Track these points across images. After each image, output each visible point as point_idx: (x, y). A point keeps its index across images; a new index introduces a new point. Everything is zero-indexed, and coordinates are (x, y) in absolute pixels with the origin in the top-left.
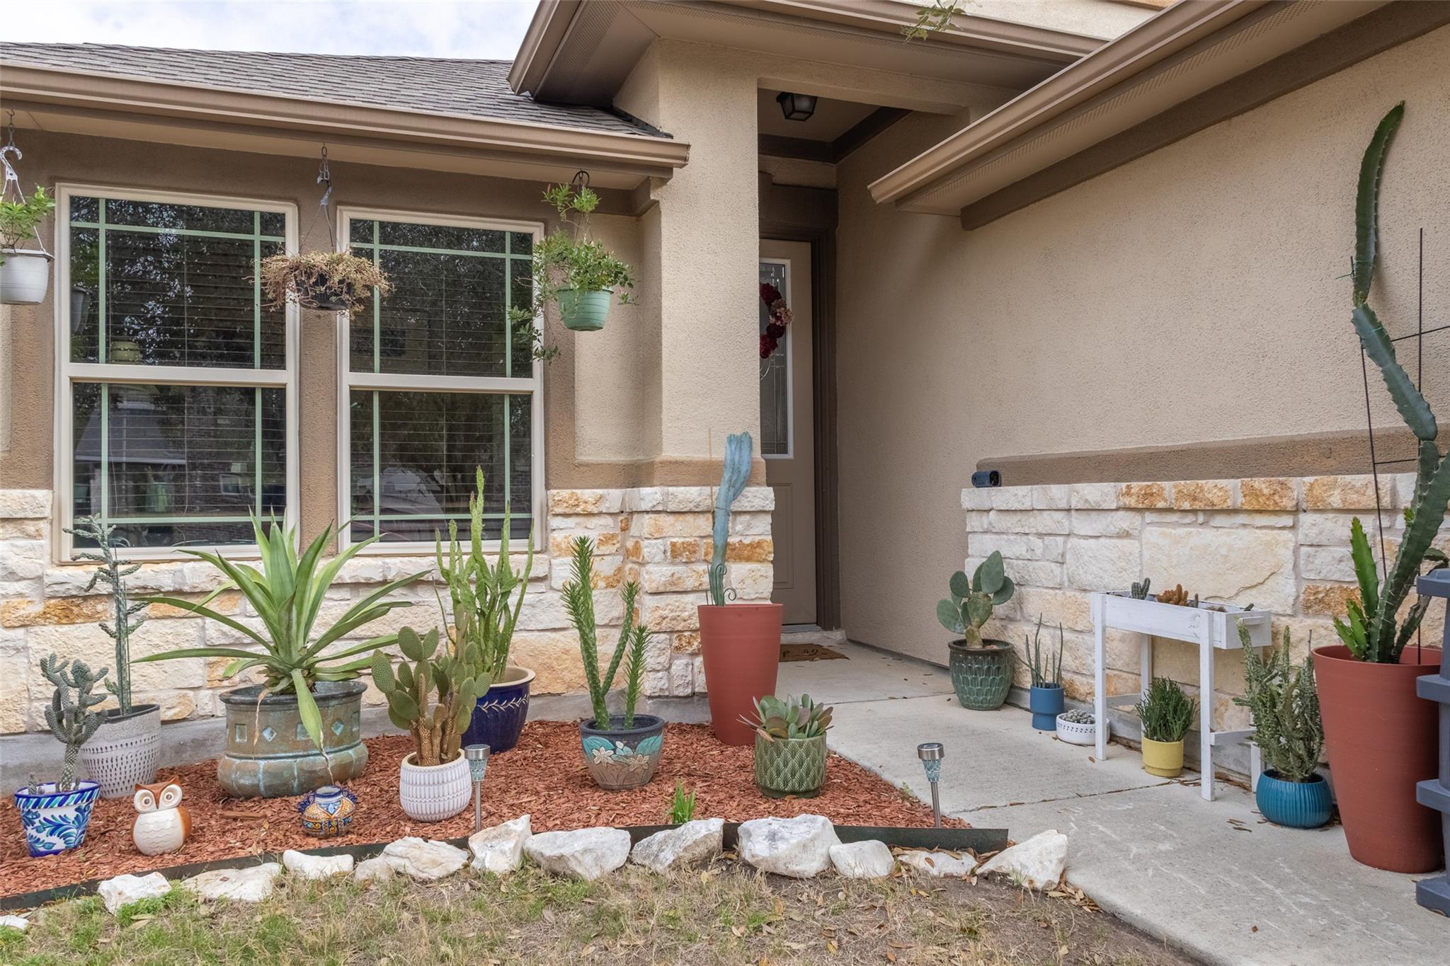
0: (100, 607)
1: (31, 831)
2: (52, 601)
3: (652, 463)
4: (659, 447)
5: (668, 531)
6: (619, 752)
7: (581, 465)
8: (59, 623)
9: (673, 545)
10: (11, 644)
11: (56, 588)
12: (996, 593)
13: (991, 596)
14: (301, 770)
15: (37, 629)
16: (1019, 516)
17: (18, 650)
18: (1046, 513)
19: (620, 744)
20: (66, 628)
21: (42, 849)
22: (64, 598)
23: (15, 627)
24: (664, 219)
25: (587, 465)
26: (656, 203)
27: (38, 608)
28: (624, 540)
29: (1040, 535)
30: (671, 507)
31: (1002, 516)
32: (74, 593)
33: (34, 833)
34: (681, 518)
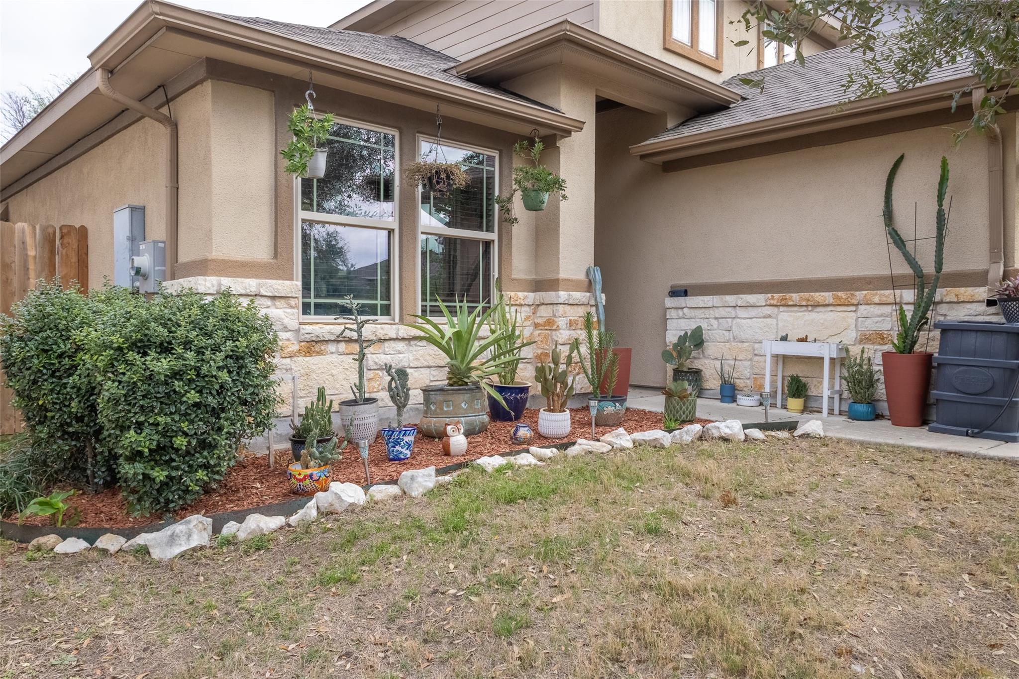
0: (323, 348)
2: (303, 343)
3: (558, 280)
4: (558, 273)
5: (568, 314)
6: (617, 408)
7: (513, 280)
8: (305, 356)
9: (570, 320)
10: (284, 367)
11: (307, 336)
12: (695, 346)
13: (692, 347)
14: (479, 422)
15: (295, 359)
16: (703, 310)
17: (287, 370)
18: (720, 309)
19: (617, 404)
20: (308, 359)
22: (307, 342)
23: (286, 357)
24: (561, 156)
25: (516, 280)
26: (559, 147)
27: (296, 347)
28: (534, 319)
29: (716, 318)
30: (571, 302)
31: (692, 310)
32: (314, 339)
34: (572, 307)
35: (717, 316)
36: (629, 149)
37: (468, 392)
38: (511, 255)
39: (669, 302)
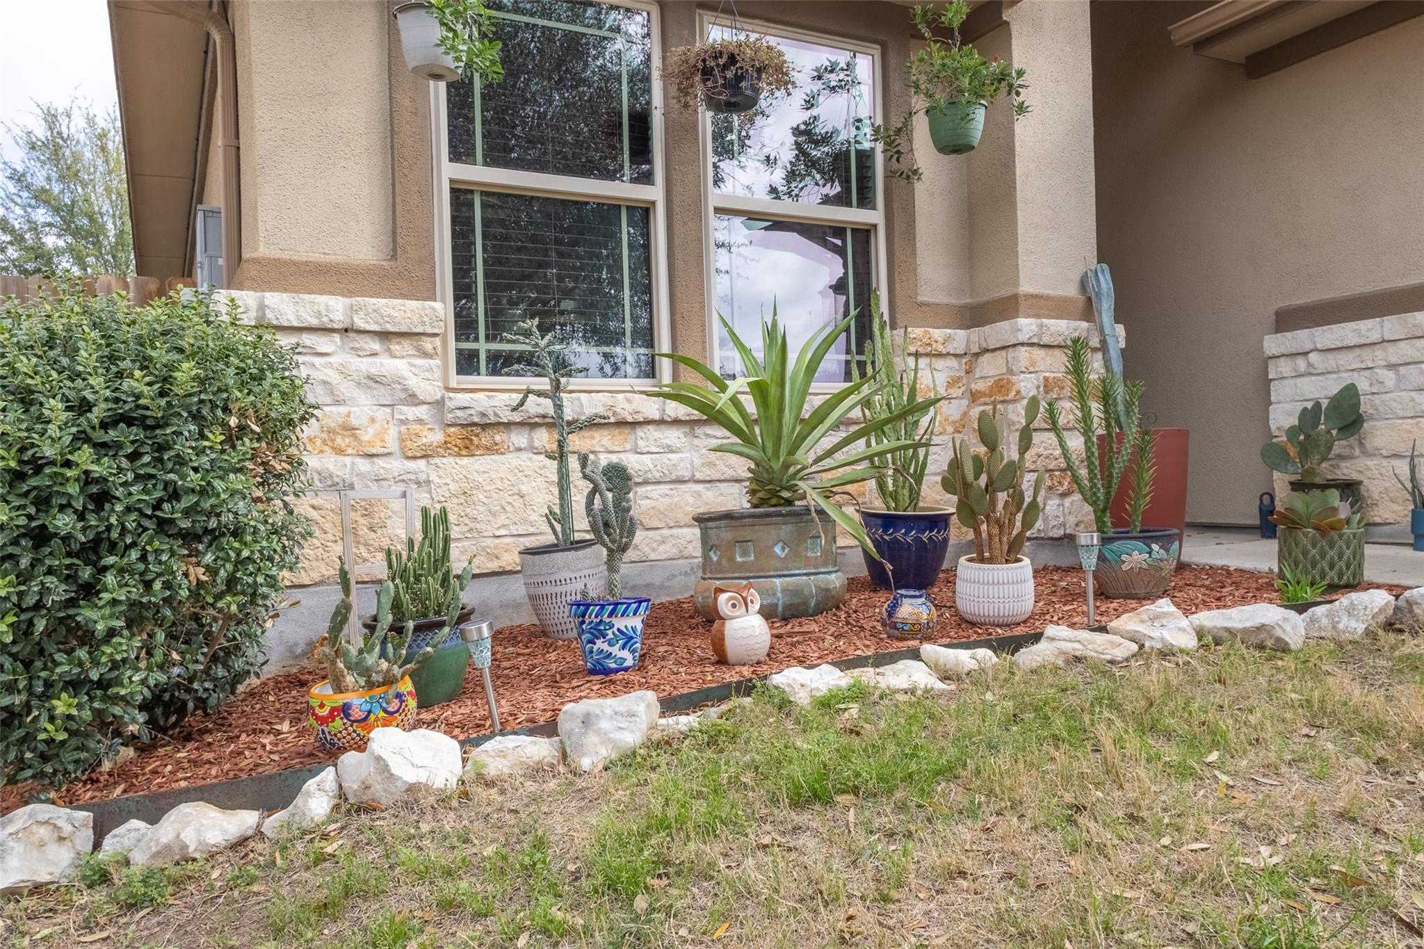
0: (498, 438)
1: (600, 644)
2: (452, 429)
3: (1015, 297)
4: (1017, 284)
5: (1041, 366)
6: (1155, 555)
7: (921, 305)
8: (459, 455)
9: (1046, 379)
10: (413, 477)
11: (459, 413)
12: (1340, 430)
13: (1334, 432)
14: (818, 587)
15: (437, 460)
16: (1358, 352)
17: (419, 483)
18: (1402, 344)
19: (1155, 547)
20: (465, 461)
21: (613, 666)
22: (463, 426)
23: (415, 458)
24: (1014, 42)
25: (928, 305)
26: (1007, 23)
27: (437, 437)
28: (969, 383)
29: (1391, 367)
30: (1046, 340)
31: (1330, 356)
32: (476, 420)
33: (605, 647)
34: (1051, 352)
35: (1394, 359)
36: (1169, 33)
37: (789, 519)
38: (914, 253)
39: (1273, 344)
